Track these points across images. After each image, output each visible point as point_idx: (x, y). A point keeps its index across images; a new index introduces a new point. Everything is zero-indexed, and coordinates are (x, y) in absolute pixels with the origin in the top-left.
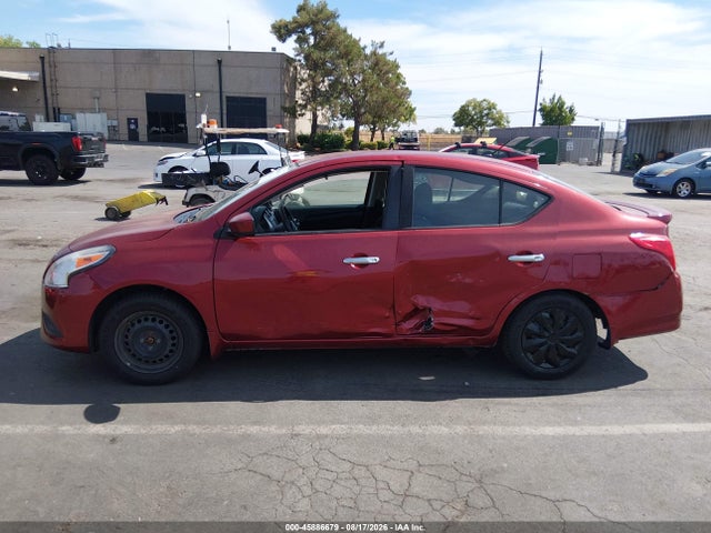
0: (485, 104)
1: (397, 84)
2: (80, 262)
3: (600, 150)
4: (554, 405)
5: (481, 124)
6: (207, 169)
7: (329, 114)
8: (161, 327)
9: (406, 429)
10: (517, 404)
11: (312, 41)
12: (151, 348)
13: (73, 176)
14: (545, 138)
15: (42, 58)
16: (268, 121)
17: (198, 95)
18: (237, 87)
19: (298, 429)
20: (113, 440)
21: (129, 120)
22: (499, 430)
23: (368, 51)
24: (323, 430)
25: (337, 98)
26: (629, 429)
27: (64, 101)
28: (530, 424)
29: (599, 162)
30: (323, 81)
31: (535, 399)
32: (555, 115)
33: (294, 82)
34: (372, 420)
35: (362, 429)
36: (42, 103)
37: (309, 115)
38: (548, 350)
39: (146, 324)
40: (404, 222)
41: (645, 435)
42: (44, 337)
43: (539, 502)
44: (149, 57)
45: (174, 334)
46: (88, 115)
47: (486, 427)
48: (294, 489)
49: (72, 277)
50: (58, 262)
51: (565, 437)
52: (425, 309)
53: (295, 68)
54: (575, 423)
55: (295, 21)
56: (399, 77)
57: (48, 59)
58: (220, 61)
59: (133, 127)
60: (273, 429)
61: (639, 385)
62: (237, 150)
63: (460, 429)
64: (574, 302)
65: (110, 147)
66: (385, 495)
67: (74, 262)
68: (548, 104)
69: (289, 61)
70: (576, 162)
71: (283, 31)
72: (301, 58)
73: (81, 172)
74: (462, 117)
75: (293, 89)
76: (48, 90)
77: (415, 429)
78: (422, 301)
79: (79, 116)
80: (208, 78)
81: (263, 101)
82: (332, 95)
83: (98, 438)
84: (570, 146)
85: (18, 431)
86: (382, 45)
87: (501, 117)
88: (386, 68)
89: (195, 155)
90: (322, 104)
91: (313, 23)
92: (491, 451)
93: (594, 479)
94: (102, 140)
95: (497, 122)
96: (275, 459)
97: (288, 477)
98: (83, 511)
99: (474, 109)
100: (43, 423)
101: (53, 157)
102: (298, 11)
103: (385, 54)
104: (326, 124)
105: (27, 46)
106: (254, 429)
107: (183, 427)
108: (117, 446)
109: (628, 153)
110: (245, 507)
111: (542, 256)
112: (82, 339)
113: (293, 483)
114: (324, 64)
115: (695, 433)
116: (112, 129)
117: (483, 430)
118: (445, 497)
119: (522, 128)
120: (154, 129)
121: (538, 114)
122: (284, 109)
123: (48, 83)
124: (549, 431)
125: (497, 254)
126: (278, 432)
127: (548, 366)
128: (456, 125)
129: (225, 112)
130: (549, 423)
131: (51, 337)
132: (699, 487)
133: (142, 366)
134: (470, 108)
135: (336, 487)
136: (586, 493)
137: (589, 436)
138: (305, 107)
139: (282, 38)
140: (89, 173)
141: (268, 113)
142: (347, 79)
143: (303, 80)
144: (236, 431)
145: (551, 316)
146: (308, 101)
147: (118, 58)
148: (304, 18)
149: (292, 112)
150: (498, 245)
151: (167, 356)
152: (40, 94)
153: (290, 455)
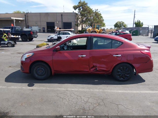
0: (121, 22)
1: (101, 18)
2: (27, 56)
3: (148, 33)
4: (122, 86)
5: (121, 27)
6: (57, 38)
7: (85, 25)
8: (43, 69)
9: (90, 90)
10: (114, 86)
11: (82, 10)
12: (41, 73)
13: (31, 40)
14: (135, 30)
15: (25, 15)
16: (72, 27)
17: (57, 22)
18: (65, 20)
19: (68, 89)
20: (32, 90)
21: (43, 28)
22: (109, 91)
23: (94, 11)
24: (73, 89)
25: (87, 22)
26: (137, 92)
27: (30, 24)
28: (116, 90)
29: (148, 35)
30: (84, 18)
31: (118, 85)
32: (138, 25)
33: (78, 19)
34: (83, 88)
35: (81, 90)
36: (25, 24)
37: (81, 26)
38: (122, 75)
39: (40, 68)
40: (91, 48)
41: (141, 93)
42: (21, 71)
43: (114, 104)
44: (47, 14)
45: (45, 70)
46: (35, 27)
47: (106, 90)
48: (65, 100)
49: (26, 59)
50: (23, 56)
51: (123, 93)
52: (96, 66)
53: (78, 16)
54: (126, 90)
55: (78, 5)
56: (101, 17)
57: (26, 15)
58: (62, 15)
59: (44, 29)
60: (63, 89)
61: (143, 83)
62: (64, 34)
63: (101, 90)
64: (128, 65)
65: (38, 34)
66: (83, 102)
67: (26, 56)
68: (136, 22)
69: (77, 14)
70: (143, 35)
71: (75, 8)
72: (79, 13)
73: (32, 39)
74: (116, 25)
75: (78, 20)
76: (26, 22)
77: (91, 90)
78: (95, 64)
79: (33, 27)
80: (59, 19)
81: (71, 23)
82: (86, 21)
83: (30, 89)
84: (141, 32)
85: (15, 88)
86: (97, 10)
87: (125, 25)
88: (98, 15)
89: (55, 35)
90: (84, 23)
91: (82, 6)
92: (106, 95)
93: (127, 101)
94: (37, 32)
95: (124, 26)
96: (62, 94)
97: (64, 98)
98: (25, 102)
99: (119, 23)
100: (20, 86)
101: (26, 36)
102: (79, 3)
103: (98, 12)
104: (84, 28)
105: (22, 13)
106: (59, 89)
107: (46, 88)
108: (33, 91)
109: (155, 33)
110: (55, 103)
111: (120, 55)
112: (28, 71)
113: (65, 99)
114: (84, 14)
115: (152, 93)
116: (40, 30)
117: (105, 91)
118: (95, 103)
119: (130, 28)
120: (48, 30)
121: (134, 24)
122: (76, 25)
123: (26, 20)
124: (120, 91)
125: (111, 55)
126: (64, 89)
127: (122, 78)
128: (115, 27)
129: (63, 26)
130: (120, 90)
131: (22, 71)
132: (150, 103)
133: (39, 76)
134: (118, 23)
135: (73, 100)
136: (125, 103)
137: (128, 93)
138: (80, 24)
139: (75, 9)
140: (34, 39)
141: (72, 26)
142: (89, 18)
143: (80, 18)
144: (56, 89)
145: (123, 68)
146: (81, 23)
147: (40, 15)
148: (80, 5)
149: (77, 25)
150: (111, 53)
151: (44, 75)
152: (25, 22)
153: (66, 94)
